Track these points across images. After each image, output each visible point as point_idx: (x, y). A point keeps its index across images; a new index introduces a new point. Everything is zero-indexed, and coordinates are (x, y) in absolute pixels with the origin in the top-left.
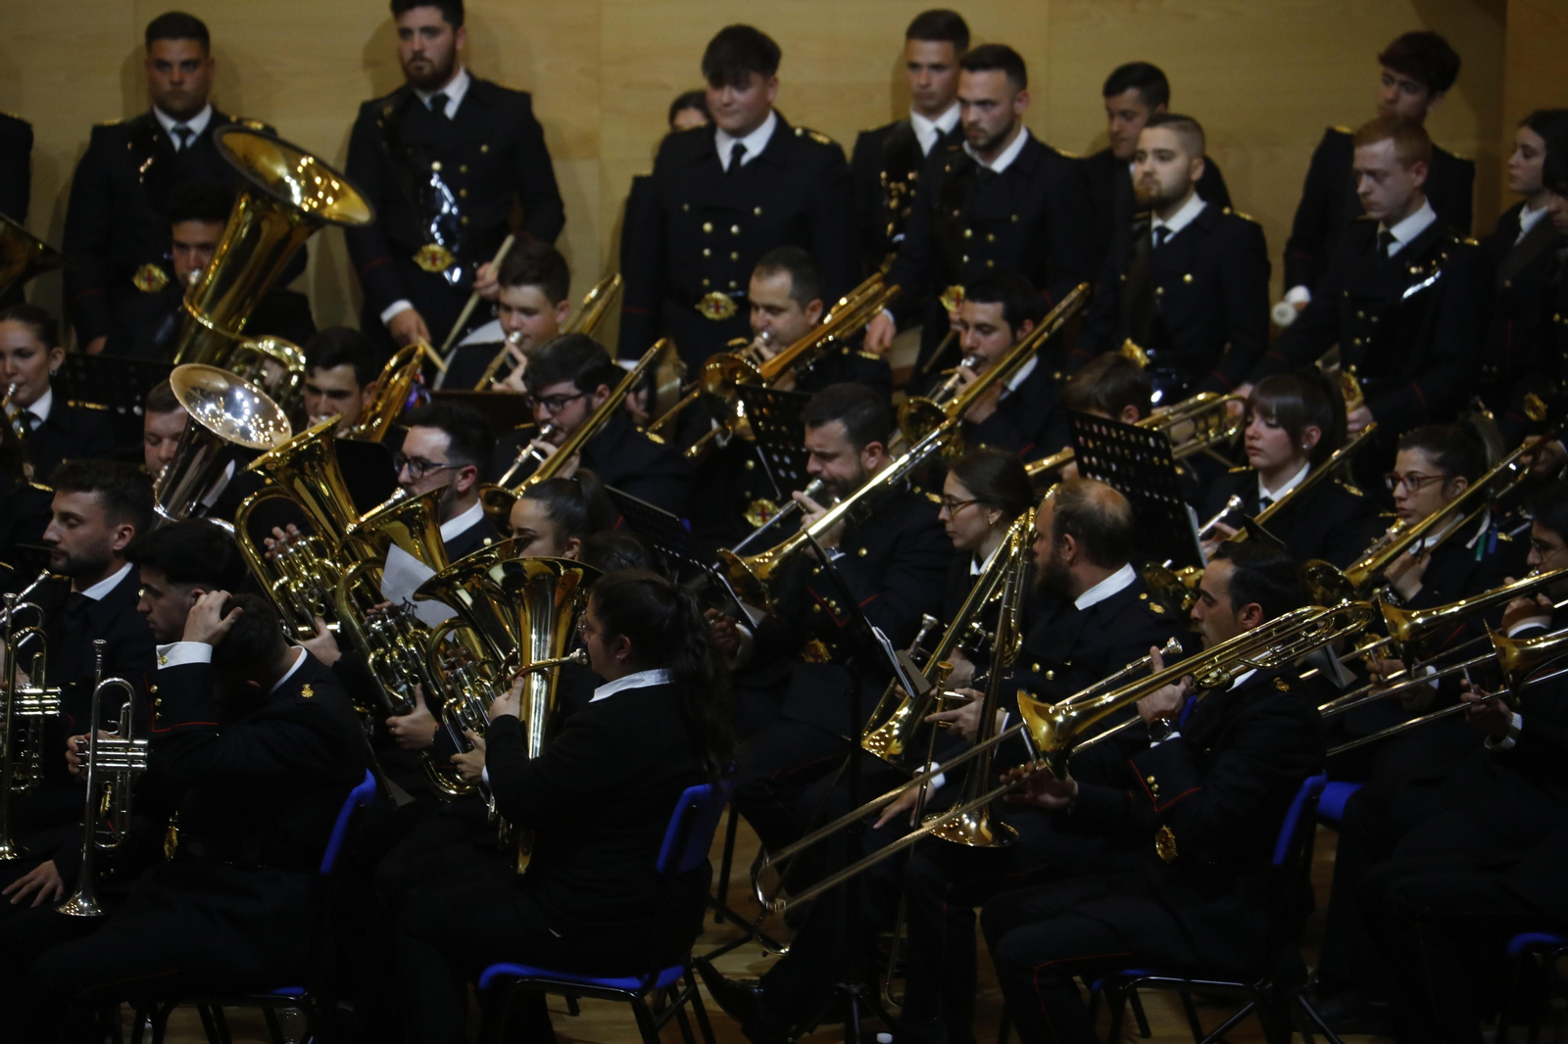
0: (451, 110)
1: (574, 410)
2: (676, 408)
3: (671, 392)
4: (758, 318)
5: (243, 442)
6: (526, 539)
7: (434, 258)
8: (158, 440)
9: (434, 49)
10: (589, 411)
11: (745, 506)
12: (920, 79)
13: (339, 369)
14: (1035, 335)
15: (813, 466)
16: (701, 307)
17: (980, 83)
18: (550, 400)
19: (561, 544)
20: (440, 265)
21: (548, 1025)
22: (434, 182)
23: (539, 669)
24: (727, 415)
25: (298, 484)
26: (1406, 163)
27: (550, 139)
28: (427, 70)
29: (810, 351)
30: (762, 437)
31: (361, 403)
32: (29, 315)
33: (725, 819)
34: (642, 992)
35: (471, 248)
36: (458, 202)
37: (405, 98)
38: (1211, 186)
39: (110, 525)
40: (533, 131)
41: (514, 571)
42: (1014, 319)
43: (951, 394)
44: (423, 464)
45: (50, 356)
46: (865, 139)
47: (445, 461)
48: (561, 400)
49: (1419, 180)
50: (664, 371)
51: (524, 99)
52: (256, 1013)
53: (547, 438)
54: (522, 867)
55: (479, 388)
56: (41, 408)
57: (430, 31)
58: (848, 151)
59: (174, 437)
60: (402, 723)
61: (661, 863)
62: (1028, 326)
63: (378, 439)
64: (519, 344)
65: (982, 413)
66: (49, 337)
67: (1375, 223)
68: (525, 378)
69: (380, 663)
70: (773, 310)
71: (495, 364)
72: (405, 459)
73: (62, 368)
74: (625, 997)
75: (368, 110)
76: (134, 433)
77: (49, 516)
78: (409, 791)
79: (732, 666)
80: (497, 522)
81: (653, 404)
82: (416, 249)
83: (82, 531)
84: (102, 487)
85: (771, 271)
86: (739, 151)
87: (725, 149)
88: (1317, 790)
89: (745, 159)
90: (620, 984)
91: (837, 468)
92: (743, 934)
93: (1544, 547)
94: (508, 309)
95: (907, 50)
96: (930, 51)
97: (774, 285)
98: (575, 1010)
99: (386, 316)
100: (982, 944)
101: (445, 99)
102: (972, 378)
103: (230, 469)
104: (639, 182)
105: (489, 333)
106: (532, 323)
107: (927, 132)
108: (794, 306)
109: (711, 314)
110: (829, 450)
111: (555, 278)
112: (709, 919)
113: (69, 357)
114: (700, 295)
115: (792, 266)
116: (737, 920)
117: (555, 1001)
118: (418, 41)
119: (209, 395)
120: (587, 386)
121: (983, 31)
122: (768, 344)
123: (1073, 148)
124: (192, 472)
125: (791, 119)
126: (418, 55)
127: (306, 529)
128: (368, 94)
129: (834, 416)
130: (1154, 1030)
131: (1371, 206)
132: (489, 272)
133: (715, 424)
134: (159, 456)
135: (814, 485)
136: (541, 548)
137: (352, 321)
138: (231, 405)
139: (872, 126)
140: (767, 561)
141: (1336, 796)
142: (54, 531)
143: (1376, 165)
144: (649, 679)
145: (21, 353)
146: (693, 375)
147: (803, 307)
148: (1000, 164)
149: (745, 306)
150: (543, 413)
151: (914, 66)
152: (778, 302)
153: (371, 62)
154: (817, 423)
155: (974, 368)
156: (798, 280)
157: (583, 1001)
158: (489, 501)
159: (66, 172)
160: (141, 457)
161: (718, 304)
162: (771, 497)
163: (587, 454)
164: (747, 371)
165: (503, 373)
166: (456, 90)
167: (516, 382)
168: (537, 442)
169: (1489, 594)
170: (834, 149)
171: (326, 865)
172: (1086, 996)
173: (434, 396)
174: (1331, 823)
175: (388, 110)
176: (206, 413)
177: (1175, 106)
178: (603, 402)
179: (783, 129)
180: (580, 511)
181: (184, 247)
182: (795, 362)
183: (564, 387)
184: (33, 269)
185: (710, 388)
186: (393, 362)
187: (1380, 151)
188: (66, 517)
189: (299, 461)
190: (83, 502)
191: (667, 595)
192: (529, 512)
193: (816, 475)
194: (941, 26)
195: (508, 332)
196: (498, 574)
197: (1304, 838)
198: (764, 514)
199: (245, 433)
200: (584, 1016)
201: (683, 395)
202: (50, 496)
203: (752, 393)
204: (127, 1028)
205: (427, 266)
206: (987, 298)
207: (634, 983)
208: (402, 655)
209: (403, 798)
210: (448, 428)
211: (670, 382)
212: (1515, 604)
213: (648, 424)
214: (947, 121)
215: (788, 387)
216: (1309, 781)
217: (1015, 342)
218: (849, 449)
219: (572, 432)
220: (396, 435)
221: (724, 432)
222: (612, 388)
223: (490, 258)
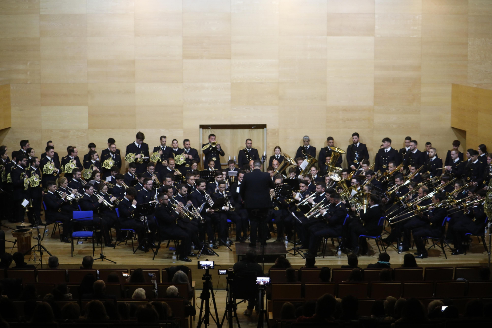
0: (358, 146)
1: (370, 178)
2: (381, 177)
3: (379, 176)
4: (389, 168)
5: (336, 180)
6: (365, 190)
7: (356, 161)
8: (327, 180)
9: (356, 140)
10: (372, 178)
11: (387, 188)
12: (407, 144)
13: (345, 172)
14: (418, 170)
15: (396, 183)
16: (383, 167)
17: (412, 144)
18: (368, 176)
19: (369, 191)
20: (356, 162)
21: (366, 241)
22: (356, 153)
23: (365, 204)
24: (386, 178)
25: (342, 185)
26: (456, 153)
27: (368, 149)
28: (355, 142)
29: (395, 172)
30: (389, 180)
31: (348, 176)
32: (315, 167)
33: (385, 220)
34: (376, 238)
35: (359, 160)
36: (358, 155)
37: (353, 145)
38: (436, 155)
39: (322, 188)
40: (366, 148)
41: (363, 194)
42: (416, 168)
43: (409, 176)
44: (354, 183)
45: (317, 171)
46: (401, 150)
47: (356, 182)
48: (369, 176)
49: (457, 155)
50: (379, 174)
51: (365, 145)
52: (336, 239)
53: (367, 180)
54: (363, 225)
55: (360, 175)
56: (316, 176)
57: (356, 138)
58: (399, 151)
59: (328, 180)
60: (352, 208)
61: (378, 225)
62: (417, 169)
63: (349, 180)
64: (364, 170)
65: (413, 178)
66: (317, 169)
67: (453, 159)
68: (365, 174)
69: (350, 202)
70: (391, 167)
71: (362, 172)
72: (352, 183)
73: (318, 172)
74: (374, 239)
75: (349, 146)
76: (324, 179)
77: (316, 188)
78: (352, 217)
79: (386, 204)
80: (362, 189)
81: (378, 177)
82: (354, 161)
83: (319, 189)
84: (321, 185)
85: (391, 163)
86: (387, 150)
87: (385, 150)
88: (447, 218)
89: (387, 151)
90: (374, 237)
91: (399, 183)
92: (386, 232)
93: (470, 193)
94: (363, 167)
95: (405, 141)
96: (408, 141)
97: (391, 165)
98: (369, 240)
99: (351, 167)
100: (411, 234)
101: (357, 145)
102: (411, 175)
103: (334, 183)
104: (377, 154)
105: (361, 169)
106: (365, 168)
107: (407, 149)
108: (393, 167)
109: (384, 167)
110: (398, 181)
111: (368, 163)
112: (383, 231)
113: (319, 171)
114: (383, 165)
115: (393, 163)
116: (386, 231)
117: (367, 239)
118: (355, 139)
119: (332, 175)
120: (371, 175)
121: (413, 139)
122: (390, 171)
123: (422, 151)
124: (330, 183)
125: (392, 147)
126: (355, 141)
127: (343, 190)
128: (349, 145)
129: (398, 177)
130: (429, 243)
131: (453, 158)
132: (361, 163)
133: (384, 179)
134: (327, 182)
135: (396, 185)
136: (366, 192)
137: (347, 168)
138: (334, 176)
139: (401, 148)
140: (391, 192)
141: (448, 219)
142: (316, 190)
143: (453, 153)
144: (376, 205)
145: (314, 171)
146: (382, 174)
147: (394, 167)
148: (415, 152)
149: (388, 167)
150: (367, 178)
151: (406, 143)
152: (391, 166)
153: (350, 141)
154: (396, 178)
155: (412, 174)
156: (394, 164)
157: (370, 239)
158: (361, 187)
159: (319, 152)
160: (325, 182)
161: (385, 166)
162: (390, 187)
163: (371, 182)
164: (388, 174)
165: (362, 174)
166: (358, 144)
167: (364, 174)
168: (366, 181)
169: (464, 198)
170: (397, 151)
171: (344, 224)
172: (422, 239)
173: (355, 176)
174: (448, 222)
175: (351, 146)
176: (332, 177)
177: (432, 147)
178: (373, 177)
179: (392, 149)
180: (371, 188)
181: (327, 160)
182: (393, 173)
183: (369, 175)
184: (315, 162)
185: (384, 175)
186: (351, 173)
187: (453, 152)
188: (318, 188)
189: (342, 183)
190: (319, 186)
191: (378, 197)
192: (365, 188)
193: (396, 184)
194: (408, 138)
195: (363, 169)
196: (361, 194)
197: (445, 224)
198: (389, 188)
199: (336, 179)
200: (370, 240)
201: (381, 176)
202: (316, 186)
203: (388, 176)
204: (324, 240)
205: (355, 162)
206: (413, 166)
207: (375, 237)
208: (353, 201)
209: (352, 218)
210: (356, 179)
211: (380, 174)
212: (467, 199)
213: (377, 179)
214: (409, 148)
215: (392, 175)
216: (446, 217)
217: (416, 171)
218: (400, 181)
219: (370, 180)
220: (351, 180)
221: (386, 180)
222: (374, 175)
223: (361, 161)
